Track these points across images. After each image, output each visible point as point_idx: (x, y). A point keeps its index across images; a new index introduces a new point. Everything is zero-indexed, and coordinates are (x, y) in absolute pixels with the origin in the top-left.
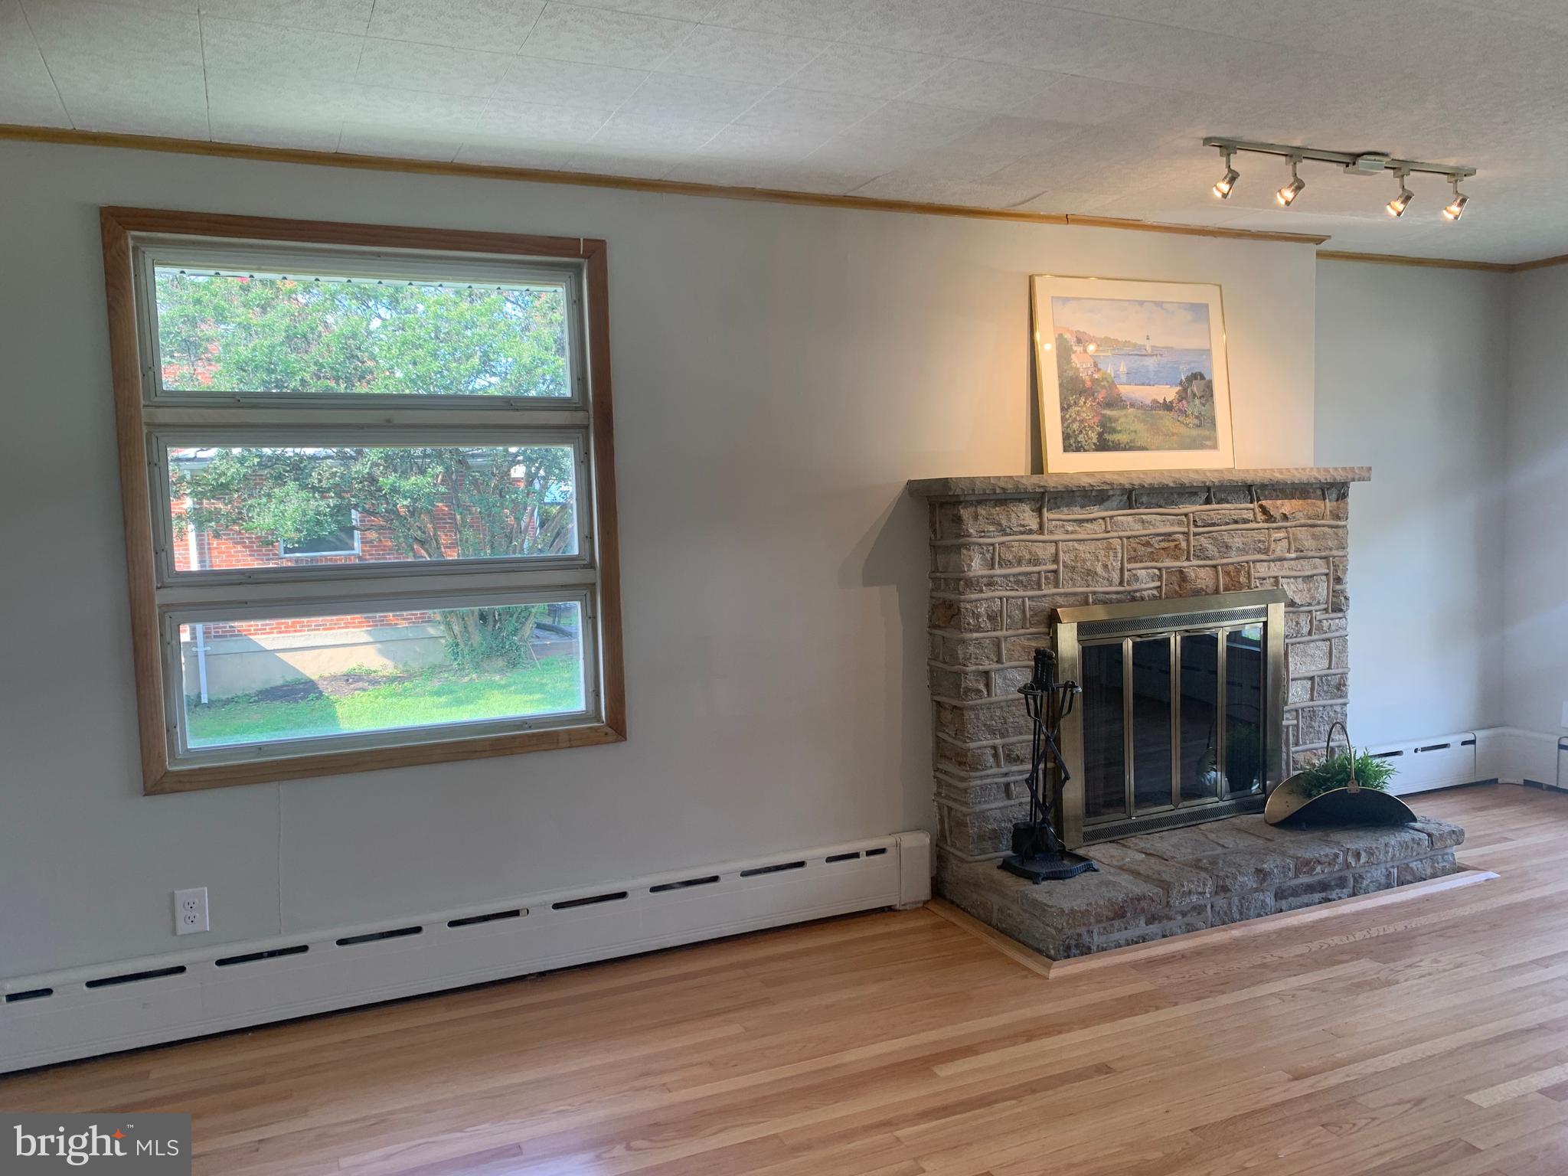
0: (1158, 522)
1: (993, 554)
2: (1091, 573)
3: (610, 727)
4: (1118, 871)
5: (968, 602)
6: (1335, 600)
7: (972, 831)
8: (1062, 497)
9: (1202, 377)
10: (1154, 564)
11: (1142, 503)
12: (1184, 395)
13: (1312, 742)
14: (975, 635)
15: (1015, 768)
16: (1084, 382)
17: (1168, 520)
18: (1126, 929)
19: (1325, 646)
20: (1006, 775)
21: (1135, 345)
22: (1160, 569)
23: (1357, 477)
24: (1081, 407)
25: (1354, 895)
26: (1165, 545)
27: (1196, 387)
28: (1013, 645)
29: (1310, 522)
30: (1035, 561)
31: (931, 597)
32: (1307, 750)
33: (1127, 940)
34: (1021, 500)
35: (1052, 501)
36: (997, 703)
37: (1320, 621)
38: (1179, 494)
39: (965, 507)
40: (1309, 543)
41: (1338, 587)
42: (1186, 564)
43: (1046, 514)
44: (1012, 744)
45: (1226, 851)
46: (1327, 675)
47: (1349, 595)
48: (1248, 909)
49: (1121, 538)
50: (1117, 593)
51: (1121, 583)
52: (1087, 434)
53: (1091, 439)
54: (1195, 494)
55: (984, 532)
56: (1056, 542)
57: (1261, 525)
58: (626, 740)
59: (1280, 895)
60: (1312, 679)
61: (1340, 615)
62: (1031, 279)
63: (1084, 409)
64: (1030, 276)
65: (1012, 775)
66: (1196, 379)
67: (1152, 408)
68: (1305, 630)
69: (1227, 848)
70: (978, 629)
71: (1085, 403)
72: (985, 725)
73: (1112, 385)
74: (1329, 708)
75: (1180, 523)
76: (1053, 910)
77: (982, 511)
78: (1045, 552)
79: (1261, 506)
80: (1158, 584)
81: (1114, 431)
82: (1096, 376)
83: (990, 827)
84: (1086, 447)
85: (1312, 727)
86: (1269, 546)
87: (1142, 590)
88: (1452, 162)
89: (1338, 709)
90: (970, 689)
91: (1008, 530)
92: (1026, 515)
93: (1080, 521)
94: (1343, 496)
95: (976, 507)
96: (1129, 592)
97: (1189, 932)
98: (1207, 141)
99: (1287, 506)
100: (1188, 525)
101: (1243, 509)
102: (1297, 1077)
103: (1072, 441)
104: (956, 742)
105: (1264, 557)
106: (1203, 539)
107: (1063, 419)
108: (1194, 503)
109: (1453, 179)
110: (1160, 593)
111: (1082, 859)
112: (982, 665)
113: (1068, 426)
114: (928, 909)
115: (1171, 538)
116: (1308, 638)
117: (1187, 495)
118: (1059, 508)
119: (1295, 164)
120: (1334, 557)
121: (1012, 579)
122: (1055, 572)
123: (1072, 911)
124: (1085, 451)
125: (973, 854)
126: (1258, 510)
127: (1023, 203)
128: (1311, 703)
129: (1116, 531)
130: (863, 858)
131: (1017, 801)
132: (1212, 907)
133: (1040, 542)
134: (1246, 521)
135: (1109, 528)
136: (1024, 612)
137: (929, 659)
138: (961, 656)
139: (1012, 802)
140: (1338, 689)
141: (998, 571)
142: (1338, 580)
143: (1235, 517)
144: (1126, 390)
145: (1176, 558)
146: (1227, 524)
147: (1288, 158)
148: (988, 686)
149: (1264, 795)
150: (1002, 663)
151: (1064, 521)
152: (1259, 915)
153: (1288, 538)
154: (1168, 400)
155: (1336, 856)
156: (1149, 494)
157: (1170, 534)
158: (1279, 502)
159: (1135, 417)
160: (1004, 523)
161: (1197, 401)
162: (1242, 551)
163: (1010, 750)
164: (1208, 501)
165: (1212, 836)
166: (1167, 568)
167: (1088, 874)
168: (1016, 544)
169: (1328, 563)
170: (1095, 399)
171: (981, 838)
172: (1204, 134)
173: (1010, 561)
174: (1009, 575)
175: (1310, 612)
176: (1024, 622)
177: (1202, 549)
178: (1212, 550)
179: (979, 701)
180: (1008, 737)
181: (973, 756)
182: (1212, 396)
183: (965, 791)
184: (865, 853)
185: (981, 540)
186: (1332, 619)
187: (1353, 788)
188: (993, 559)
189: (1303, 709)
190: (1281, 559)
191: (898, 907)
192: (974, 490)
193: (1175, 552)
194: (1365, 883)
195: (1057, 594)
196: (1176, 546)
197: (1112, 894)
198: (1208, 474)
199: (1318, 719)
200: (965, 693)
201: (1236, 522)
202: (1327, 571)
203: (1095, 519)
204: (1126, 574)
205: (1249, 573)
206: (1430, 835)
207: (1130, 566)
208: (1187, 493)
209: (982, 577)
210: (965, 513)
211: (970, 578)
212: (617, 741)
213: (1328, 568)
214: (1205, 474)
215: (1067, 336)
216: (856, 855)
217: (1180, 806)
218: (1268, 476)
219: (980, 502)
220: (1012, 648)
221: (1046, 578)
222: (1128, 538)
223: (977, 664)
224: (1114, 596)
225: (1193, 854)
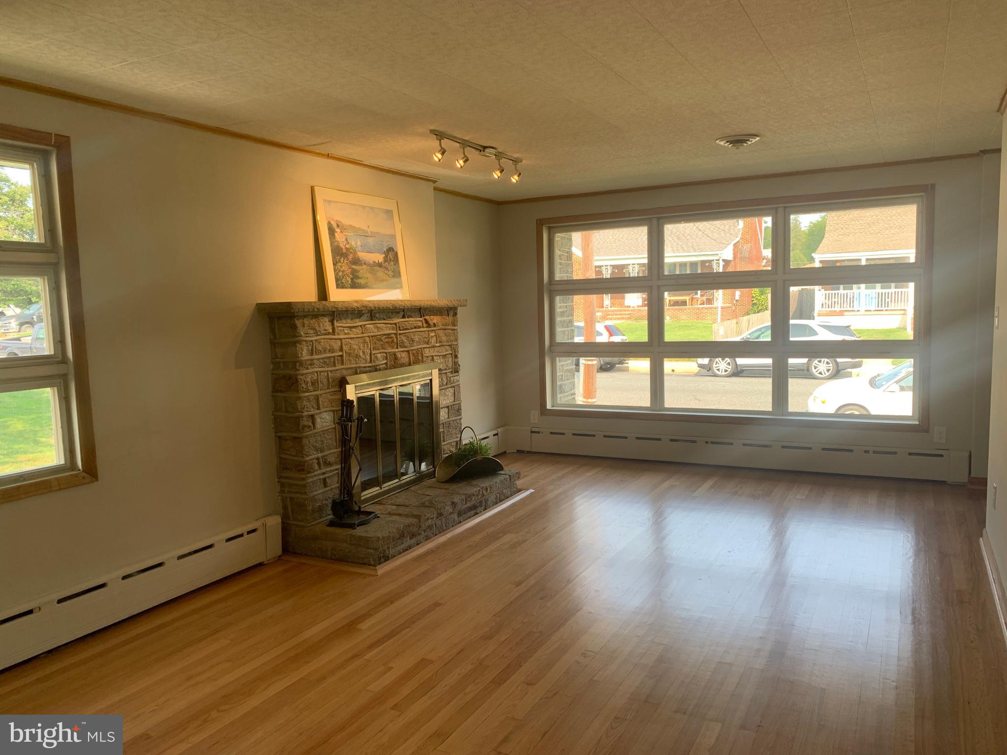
0: (384, 328)
1: (312, 347)
2: (357, 356)
3: (86, 473)
4: (389, 516)
5: (302, 375)
6: (455, 367)
7: (310, 508)
8: (342, 314)
9: (393, 251)
10: (383, 351)
11: (377, 318)
12: (386, 259)
13: (449, 440)
14: (307, 394)
15: (328, 469)
16: (342, 249)
17: (388, 327)
18: (402, 543)
19: (452, 390)
20: (324, 473)
21: (363, 230)
22: (386, 353)
23: (462, 304)
24: (342, 263)
25: (485, 509)
26: (387, 340)
27: (391, 256)
28: (325, 399)
29: (443, 327)
30: (332, 350)
31: (273, 374)
32: (448, 444)
33: (403, 549)
34: (324, 316)
35: (338, 316)
36: (318, 432)
37: (450, 378)
38: (391, 312)
39: (298, 319)
40: (444, 338)
41: (456, 360)
42: (397, 350)
43: (336, 324)
44: (326, 456)
45: (432, 497)
46: (453, 405)
47: (460, 364)
48: (449, 524)
49: (369, 337)
50: (369, 367)
51: (371, 362)
52: (346, 279)
53: (348, 281)
54: (398, 313)
55: (308, 334)
56: (341, 339)
57: (425, 329)
58: (98, 480)
59: (459, 515)
60: (448, 407)
61: (457, 374)
62: (312, 189)
63: (344, 264)
64: (312, 187)
65: (327, 473)
66: (391, 251)
67: (374, 266)
68: (445, 383)
69: (431, 496)
70: (308, 391)
71: (344, 261)
72: (313, 446)
73: (355, 252)
74: (455, 422)
75: (393, 329)
76: (373, 539)
77: (306, 321)
78: (336, 345)
79: (425, 319)
80: (385, 361)
81: (358, 278)
82: (347, 246)
83: (317, 504)
84: (346, 286)
85: (449, 432)
86: (429, 340)
87: (380, 365)
88: (516, 155)
89: (458, 421)
90: (305, 426)
91: (319, 333)
92: (327, 324)
93: (351, 328)
94: (455, 314)
95: (303, 319)
96: (374, 366)
97: (427, 540)
98: (432, 131)
99: (435, 319)
100: (396, 330)
101: (416, 320)
102: (518, 584)
103: (340, 282)
104: (296, 458)
105: (427, 346)
106: (403, 337)
107: (335, 270)
108: (398, 318)
109: (515, 164)
110: (387, 366)
111: (371, 513)
112: (310, 411)
113: (337, 274)
114: (283, 560)
115: (390, 336)
116: (446, 386)
117: (395, 313)
118: (341, 320)
119: (464, 148)
120: (454, 345)
121: (321, 361)
122: (341, 356)
123: (383, 538)
124: (346, 288)
125: (309, 522)
126: (424, 321)
127: (315, 145)
128: (448, 420)
129: (367, 333)
130: (246, 536)
131: (330, 488)
132: (435, 525)
133: (334, 339)
134: (419, 327)
135: (364, 332)
136: (328, 379)
137: (273, 411)
138: (299, 407)
139: (327, 489)
140: (458, 412)
141: (315, 357)
142: (456, 357)
143: (415, 325)
144: (362, 255)
145: (393, 348)
146: (412, 328)
147: (461, 145)
148: (314, 423)
149: (433, 469)
150: (320, 410)
151: (344, 327)
152: (453, 526)
153: (436, 336)
154: (380, 262)
155: (479, 491)
156: (379, 312)
157: (389, 334)
158: (432, 317)
159: (367, 270)
160: (317, 329)
161: (392, 263)
162: (419, 343)
163: (325, 459)
164: (404, 317)
165: (420, 492)
166: (389, 353)
167: (376, 519)
168: (323, 341)
169: (451, 348)
170: (348, 259)
171: (313, 511)
172: (432, 128)
173: (320, 351)
174: (320, 359)
175: (446, 373)
176: (328, 386)
177: (403, 342)
178: (407, 344)
179: (311, 432)
180: (324, 452)
181: (308, 465)
182: (398, 260)
183: (304, 486)
184: (246, 533)
185: (307, 339)
186: (454, 376)
187: (479, 458)
188: (312, 350)
189: (445, 422)
190: (434, 347)
191: (265, 563)
192: (304, 309)
193: (391, 344)
194: (489, 502)
195: (342, 369)
196: (392, 341)
197: (397, 526)
198: (406, 302)
199: (451, 427)
200: (303, 429)
201: (415, 328)
202: (451, 352)
203: (357, 326)
204: (373, 356)
205: (422, 354)
206: (510, 476)
207: (373, 352)
208: (395, 312)
209: (308, 360)
210: (298, 323)
211: (302, 360)
212: (92, 482)
213: (452, 351)
214: (404, 302)
215: (332, 222)
216: (241, 535)
217: (401, 479)
218: (429, 303)
219: (305, 316)
220: (324, 400)
221: (338, 360)
222: (372, 336)
223: (307, 411)
224: (368, 369)
225: (418, 501)
